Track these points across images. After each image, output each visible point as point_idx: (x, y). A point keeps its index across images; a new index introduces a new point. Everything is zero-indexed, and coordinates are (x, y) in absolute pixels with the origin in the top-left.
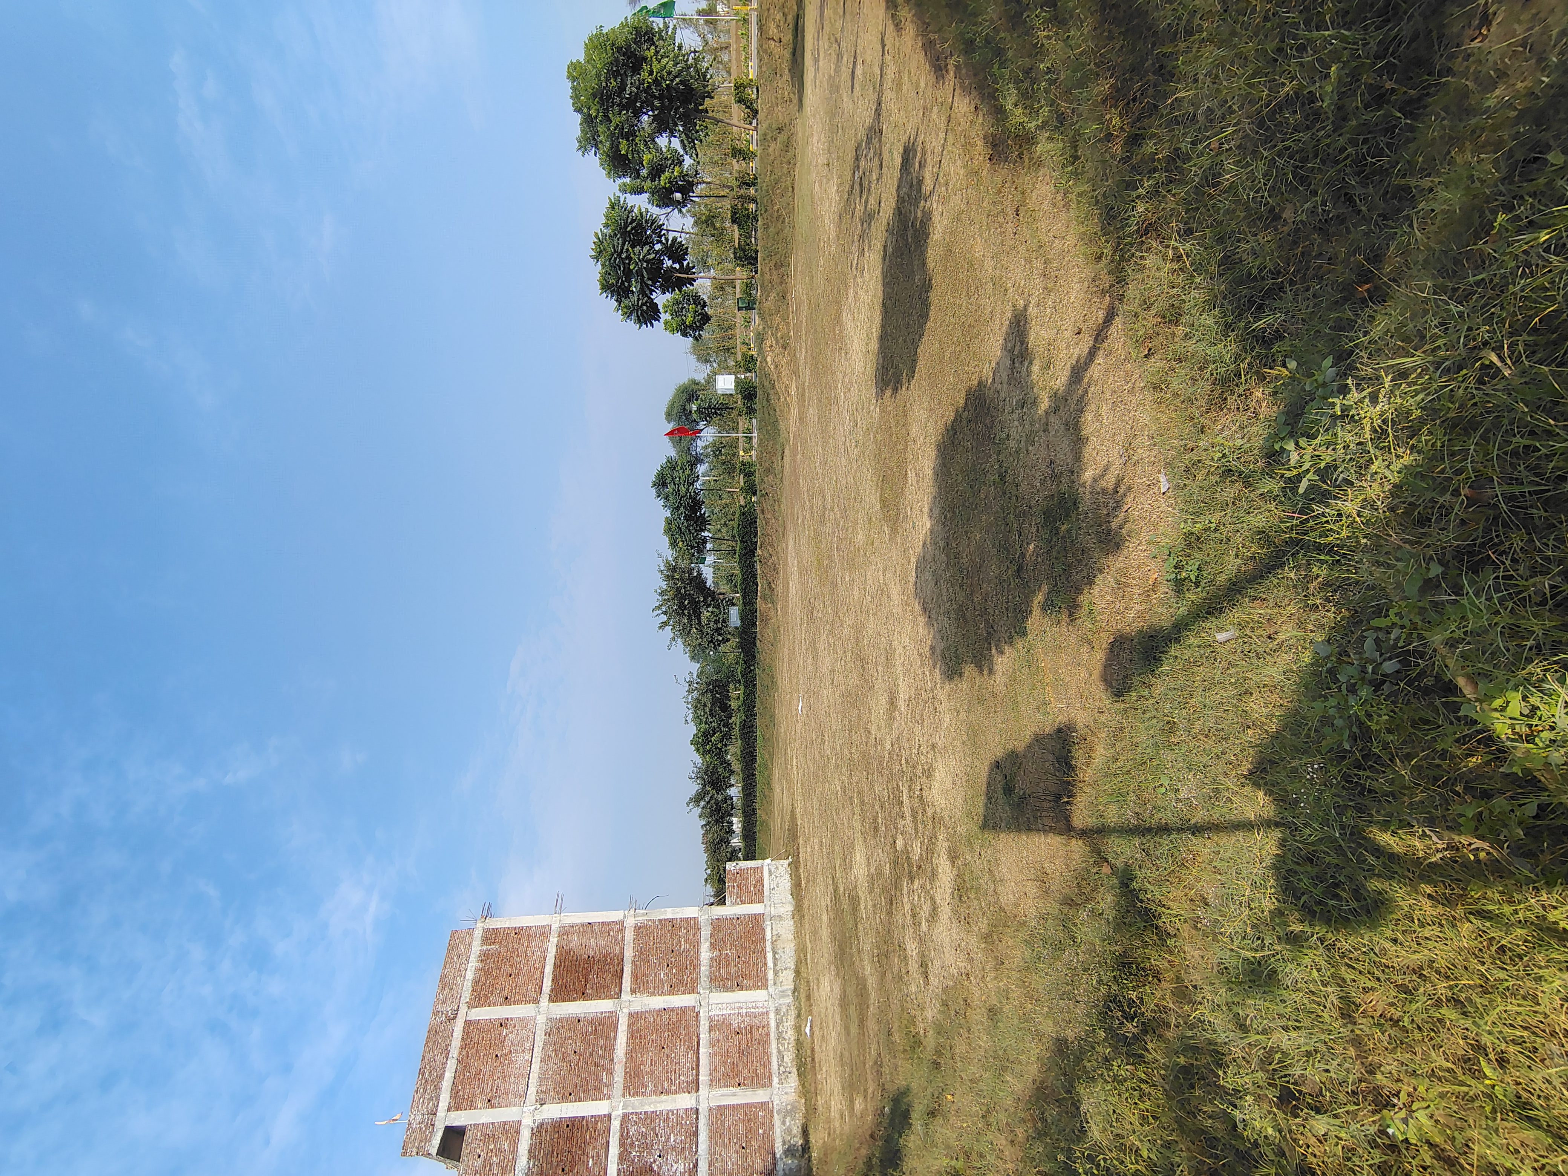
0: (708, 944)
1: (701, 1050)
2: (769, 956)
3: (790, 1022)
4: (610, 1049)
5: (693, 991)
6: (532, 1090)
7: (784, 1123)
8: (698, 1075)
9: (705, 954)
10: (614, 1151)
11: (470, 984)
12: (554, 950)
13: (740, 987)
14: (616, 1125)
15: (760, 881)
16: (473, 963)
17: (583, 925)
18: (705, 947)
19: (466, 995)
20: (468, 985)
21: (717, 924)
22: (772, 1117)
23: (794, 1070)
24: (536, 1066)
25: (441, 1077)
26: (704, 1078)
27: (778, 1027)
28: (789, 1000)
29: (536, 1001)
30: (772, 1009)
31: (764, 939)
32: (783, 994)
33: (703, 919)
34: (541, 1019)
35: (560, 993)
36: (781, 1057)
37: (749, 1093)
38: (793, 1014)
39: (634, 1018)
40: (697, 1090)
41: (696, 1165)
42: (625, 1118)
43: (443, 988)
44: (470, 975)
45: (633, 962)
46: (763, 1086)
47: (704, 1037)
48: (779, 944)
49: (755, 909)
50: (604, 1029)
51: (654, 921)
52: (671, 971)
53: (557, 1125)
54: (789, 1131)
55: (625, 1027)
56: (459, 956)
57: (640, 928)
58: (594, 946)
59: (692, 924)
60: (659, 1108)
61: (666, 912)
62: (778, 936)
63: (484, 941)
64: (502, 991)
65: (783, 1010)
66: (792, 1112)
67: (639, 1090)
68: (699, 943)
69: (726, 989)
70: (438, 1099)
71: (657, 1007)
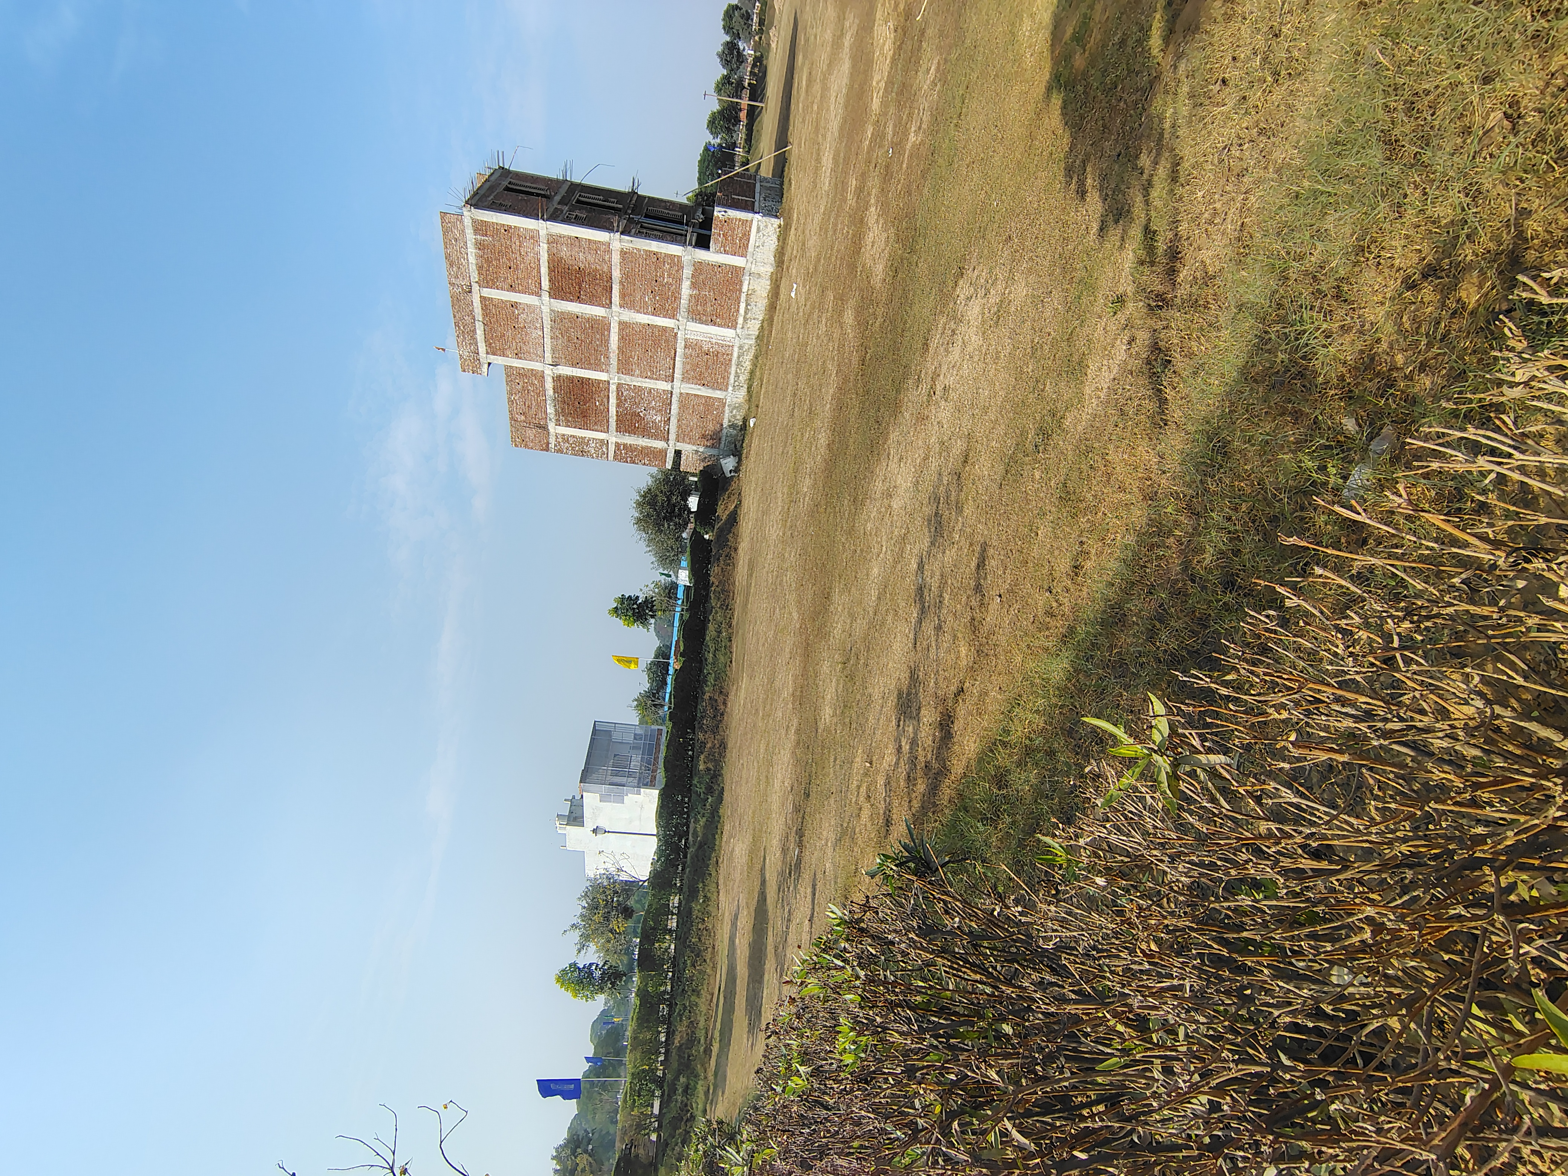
0: (689, 283)
1: (677, 359)
2: (743, 306)
3: (748, 358)
4: (605, 342)
5: (673, 317)
6: (548, 355)
7: (732, 412)
8: (674, 372)
9: (686, 290)
10: (613, 401)
11: (474, 267)
12: (546, 255)
13: (713, 322)
14: (613, 388)
15: (746, 235)
16: (472, 250)
17: (570, 237)
18: (686, 285)
19: (475, 276)
20: (473, 268)
21: (699, 267)
22: (724, 407)
23: (746, 386)
24: (547, 340)
25: (474, 331)
26: (678, 375)
27: (739, 357)
28: (753, 342)
29: (538, 294)
30: (737, 345)
31: (740, 291)
32: (748, 336)
33: (686, 259)
34: (545, 309)
35: (557, 292)
36: (737, 376)
37: (710, 391)
38: (753, 351)
39: (623, 325)
40: (673, 381)
41: (669, 419)
42: (619, 386)
43: (451, 265)
44: (472, 259)
45: (621, 282)
46: (720, 389)
47: (680, 351)
48: (754, 298)
49: (737, 261)
50: (600, 327)
51: (639, 250)
52: (654, 297)
53: (571, 379)
54: (735, 416)
55: (617, 330)
56: (456, 240)
57: (626, 253)
58: (583, 259)
59: (676, 263)
60: (644, 385)
61: (650, 245)
62: (754, 291)
63: (476, 231)
64: (506, 279)
65: (746, 347)
66: (738, 407)
67: (629, 372)
68: (681, 280)
69: (701, 322)
70: (476, 344)
71: (643, 322)
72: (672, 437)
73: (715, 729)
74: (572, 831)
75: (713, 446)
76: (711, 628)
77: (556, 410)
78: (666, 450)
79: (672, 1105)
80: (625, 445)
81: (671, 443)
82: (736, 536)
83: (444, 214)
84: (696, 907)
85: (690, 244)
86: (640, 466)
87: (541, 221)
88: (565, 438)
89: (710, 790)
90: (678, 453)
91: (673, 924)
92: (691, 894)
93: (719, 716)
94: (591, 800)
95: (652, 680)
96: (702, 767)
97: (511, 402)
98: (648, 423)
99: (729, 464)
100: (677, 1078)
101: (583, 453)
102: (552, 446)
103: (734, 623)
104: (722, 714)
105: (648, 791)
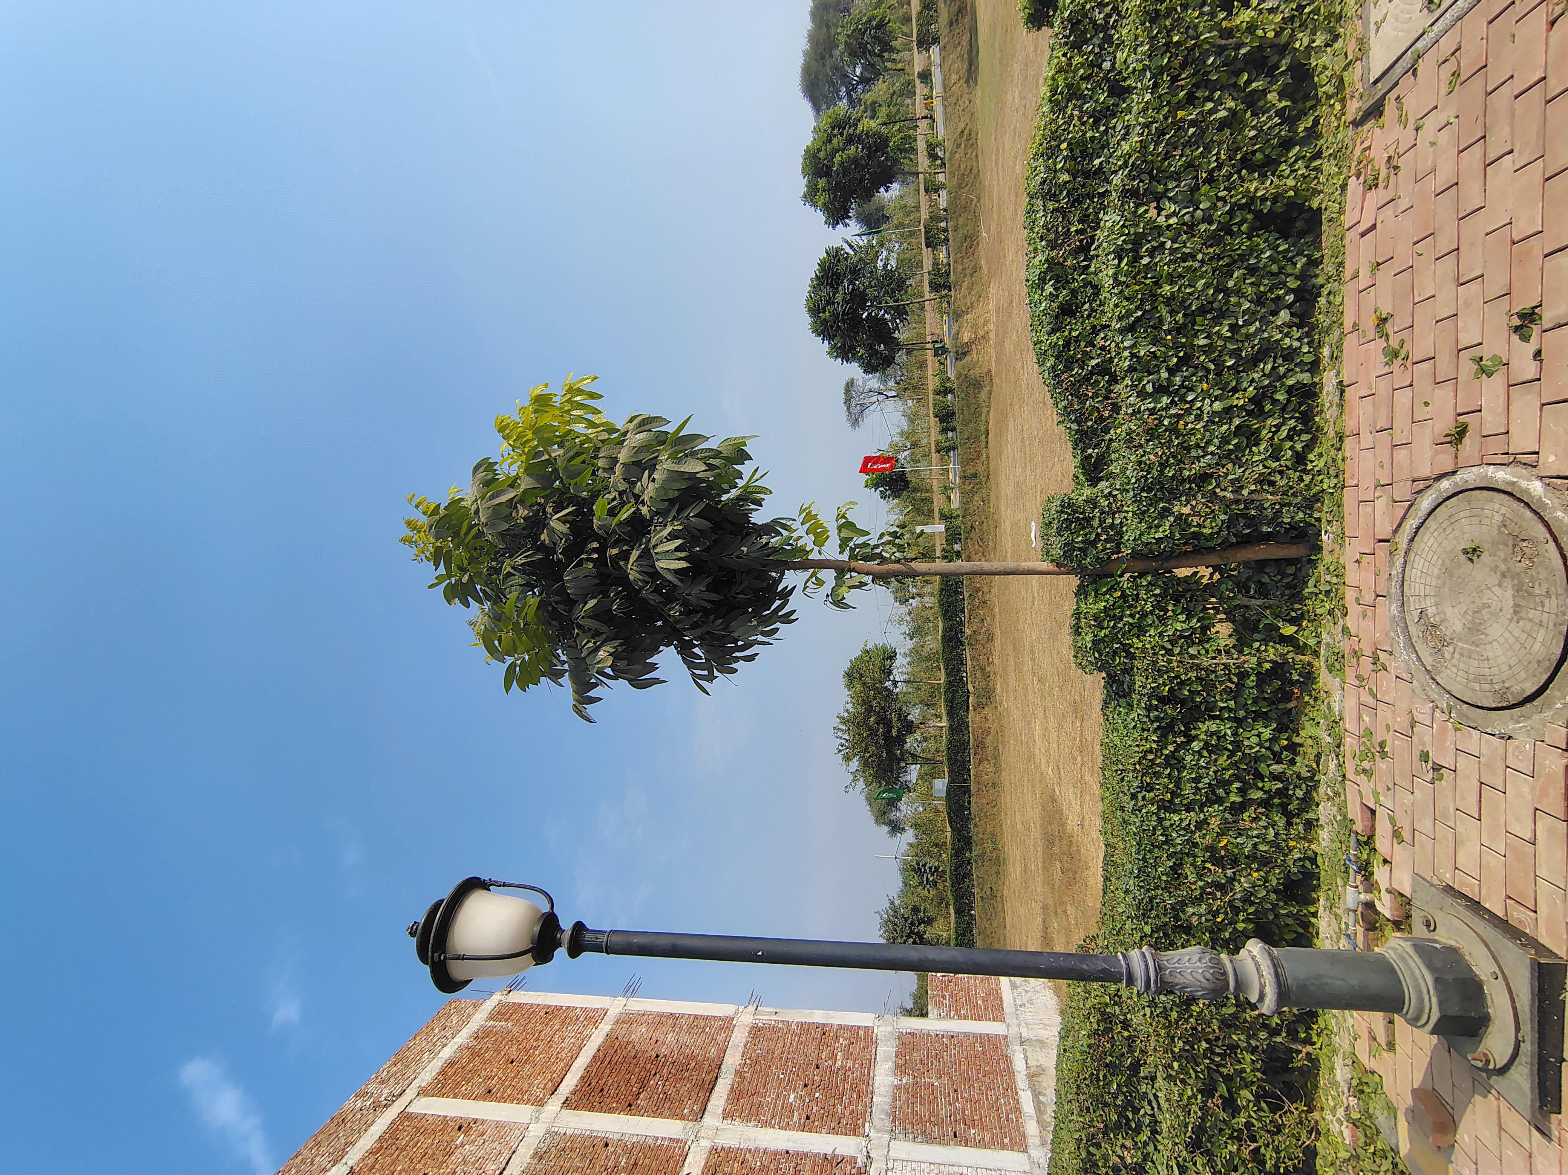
0: (890, 1065)
5: (854, 1130)
9: (885, 1078)
11: (440, 1064)
12: (601, 1040)
13: (960, 1139)
16: (460, 1039)
17: (660, 1014)
18: (884, 1068)
19: (427, 1075)
20: (437, 1065)
21: (910, 1041)
29: (540, 1103)
33: (882, 1031)
34: (536, 1132)
39: (721, 1157)
45: (739, 1073)
49: (988, 1026)
51: (788, 1023)
57: (761, 1028)
58: (672, 1045)
59: (861, 1035)
63: (494, 1016)
64: (490, 1078)
69: (930, 1139)
71: (772, 1147)
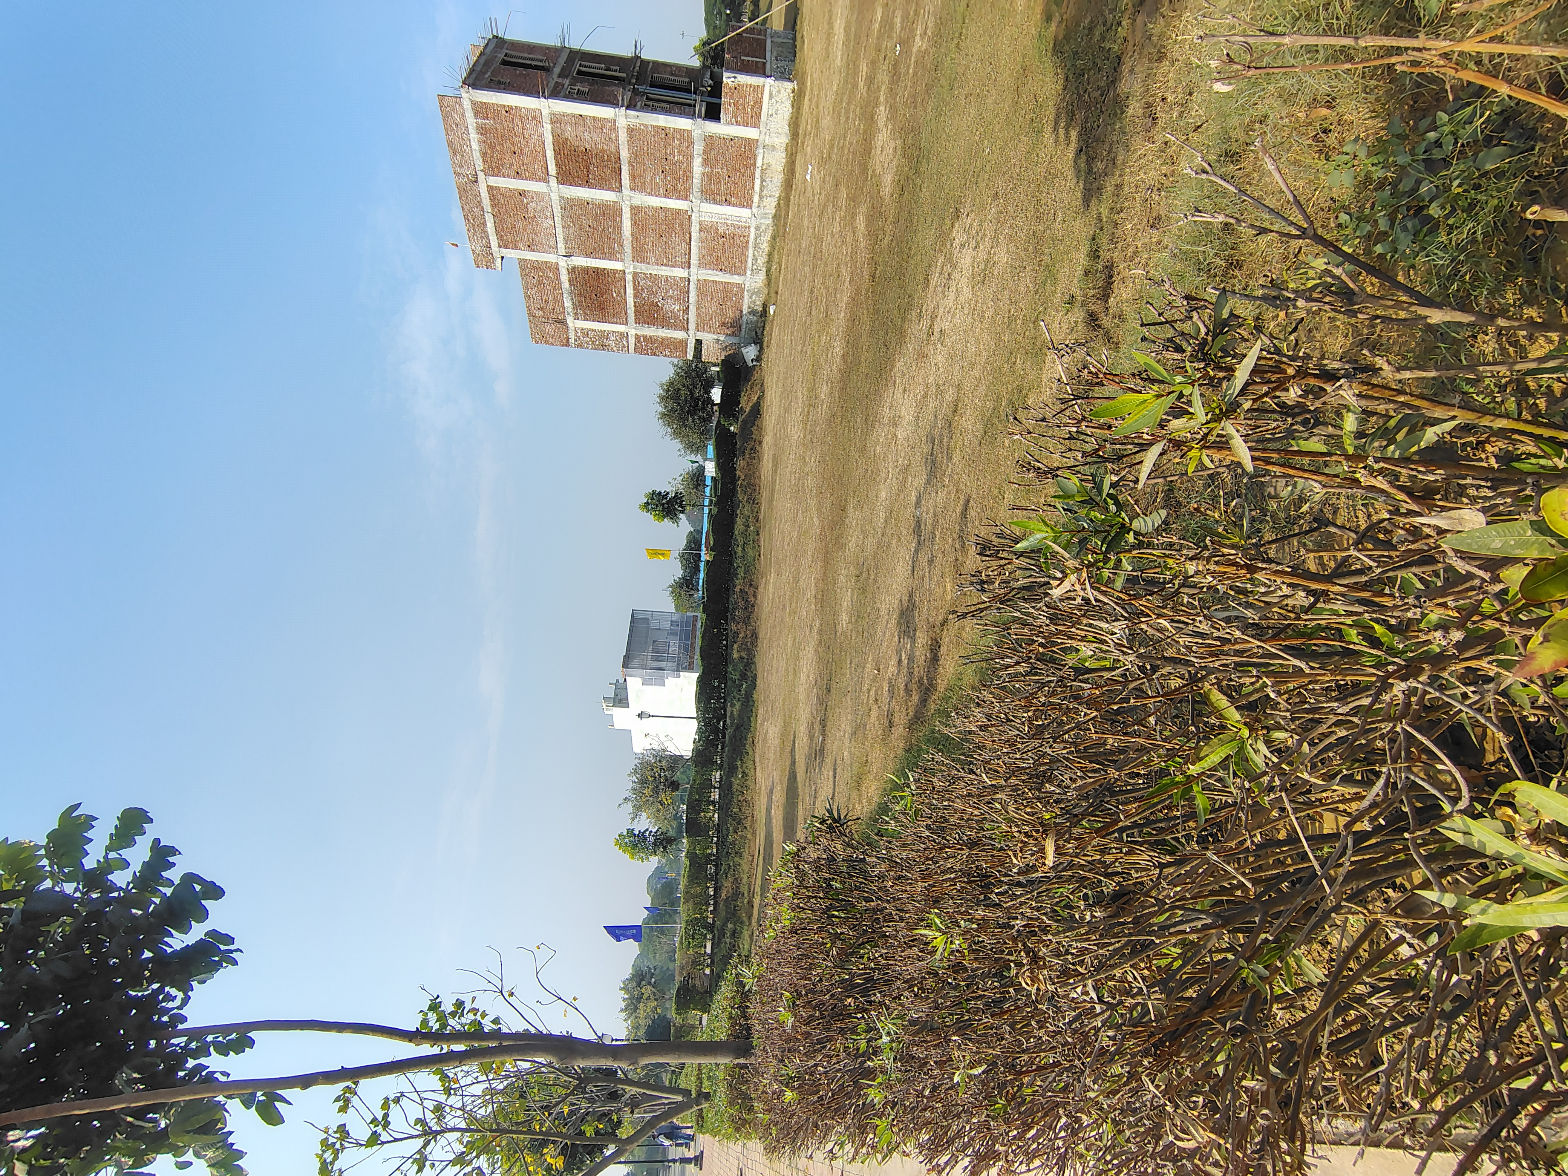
0: (700, 160)
1: (693, 243)
2: (757, 182)
3: (768, 237)
4: (619, 228)
5: (686, 198)
6: (561, 245)
7: (751, 298)
8: (690, 258)
9: (698, 168)
10: (630, 291)
12: (551, 137)
13: (727, 202)
14: (629, 277)
15: (759, 103)
16: (474, 136)
17: (573, 116)
18: (697, 162)
19: (479, 164)
20: (477, 155)
21: (710, 141)
22: (743, 292)
23: (764, 269)
24: (559, 230)
25: (484, 224)
26: (694, 261)
27: (756, 239)
28: (769, 221)
29: (546, 181)
30: (753, 225)
31: (755, 166)
32: (765, 216)
33: (696, 133)
34: (555, 197)
35: (565, 178)
36: (755, 258)
37: (728, 276)
38: (770, 231)
39: (636, 210)
40: (689, 268)
41: (688, 308)
42: (635, 275)
43: (455, 153)
44: (475, 146)
45: (630, 163)
46: (739, 274)
47: (695, 235)
48: (769, 173)
49: (750, 133)
50: (611, 213)
51: (646, 126)
52: (666, 178)
53: (586, 270)
54: (754, 302)
55: (629, 215)
56: (457, 125)
57: (633, 130)
58: (589, 139)
59: (685, 136)
60: (660, 273)
61: (658, 119)
62: (769, 165)
63: (477, 114)
64: (511, 165)
65: (763, 227)
66: (758, 293)
67: (644, 260)
68: (692, 157)
69: (716, 203)
70: (488, 239)
71: (655, 205)
72: (692, 326)
73: (747, 620)
74: (618, 713)
75: (733, 334)
76: (739, 522)
77: (573, 304)
78: (687, 340)
79: (722, 946)
80: (645, 337)
81: (691, 332)
82: (760, 429)
83: (442, 97)
84: (736, 782)
85: (700, 116)
86: (661, 358)
87: (542, 99)
88: (585, 333)
89: (744, 677)
90: (699, 342)
91: (715, 796)
92: (731, 770)
93: (750, 607)
94: (634, 684)
95: (685, 567)
96: (736, 655)
97: (527, 297)
98: (667, 313)
99: (750, 353)
100: (725, 924)
101: (603, 347)
102: (572, 341)
103: (761, 517)
104: (753, 606)
105: (687, 674)
